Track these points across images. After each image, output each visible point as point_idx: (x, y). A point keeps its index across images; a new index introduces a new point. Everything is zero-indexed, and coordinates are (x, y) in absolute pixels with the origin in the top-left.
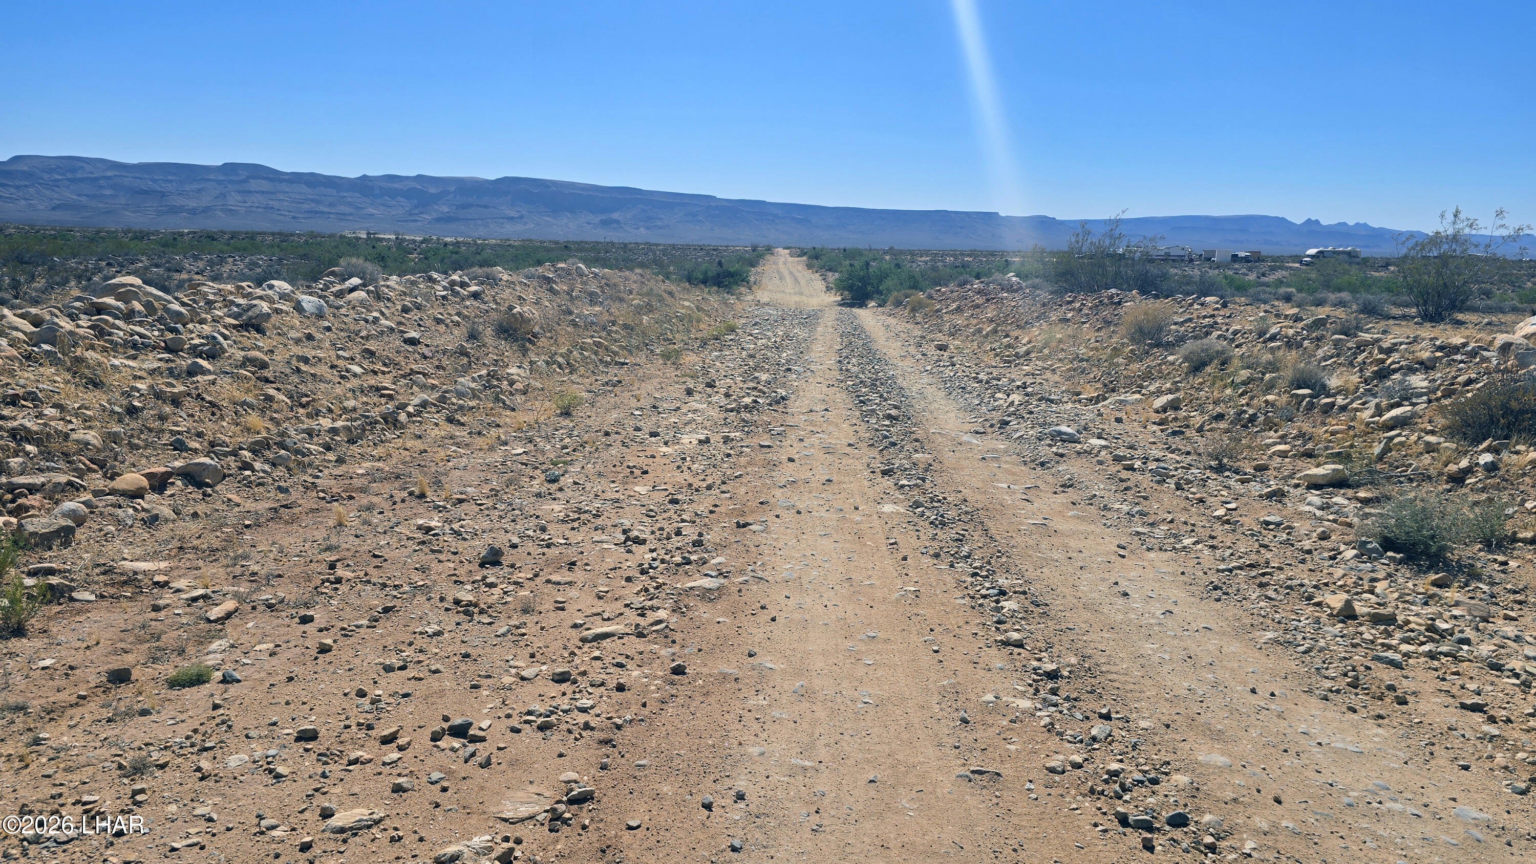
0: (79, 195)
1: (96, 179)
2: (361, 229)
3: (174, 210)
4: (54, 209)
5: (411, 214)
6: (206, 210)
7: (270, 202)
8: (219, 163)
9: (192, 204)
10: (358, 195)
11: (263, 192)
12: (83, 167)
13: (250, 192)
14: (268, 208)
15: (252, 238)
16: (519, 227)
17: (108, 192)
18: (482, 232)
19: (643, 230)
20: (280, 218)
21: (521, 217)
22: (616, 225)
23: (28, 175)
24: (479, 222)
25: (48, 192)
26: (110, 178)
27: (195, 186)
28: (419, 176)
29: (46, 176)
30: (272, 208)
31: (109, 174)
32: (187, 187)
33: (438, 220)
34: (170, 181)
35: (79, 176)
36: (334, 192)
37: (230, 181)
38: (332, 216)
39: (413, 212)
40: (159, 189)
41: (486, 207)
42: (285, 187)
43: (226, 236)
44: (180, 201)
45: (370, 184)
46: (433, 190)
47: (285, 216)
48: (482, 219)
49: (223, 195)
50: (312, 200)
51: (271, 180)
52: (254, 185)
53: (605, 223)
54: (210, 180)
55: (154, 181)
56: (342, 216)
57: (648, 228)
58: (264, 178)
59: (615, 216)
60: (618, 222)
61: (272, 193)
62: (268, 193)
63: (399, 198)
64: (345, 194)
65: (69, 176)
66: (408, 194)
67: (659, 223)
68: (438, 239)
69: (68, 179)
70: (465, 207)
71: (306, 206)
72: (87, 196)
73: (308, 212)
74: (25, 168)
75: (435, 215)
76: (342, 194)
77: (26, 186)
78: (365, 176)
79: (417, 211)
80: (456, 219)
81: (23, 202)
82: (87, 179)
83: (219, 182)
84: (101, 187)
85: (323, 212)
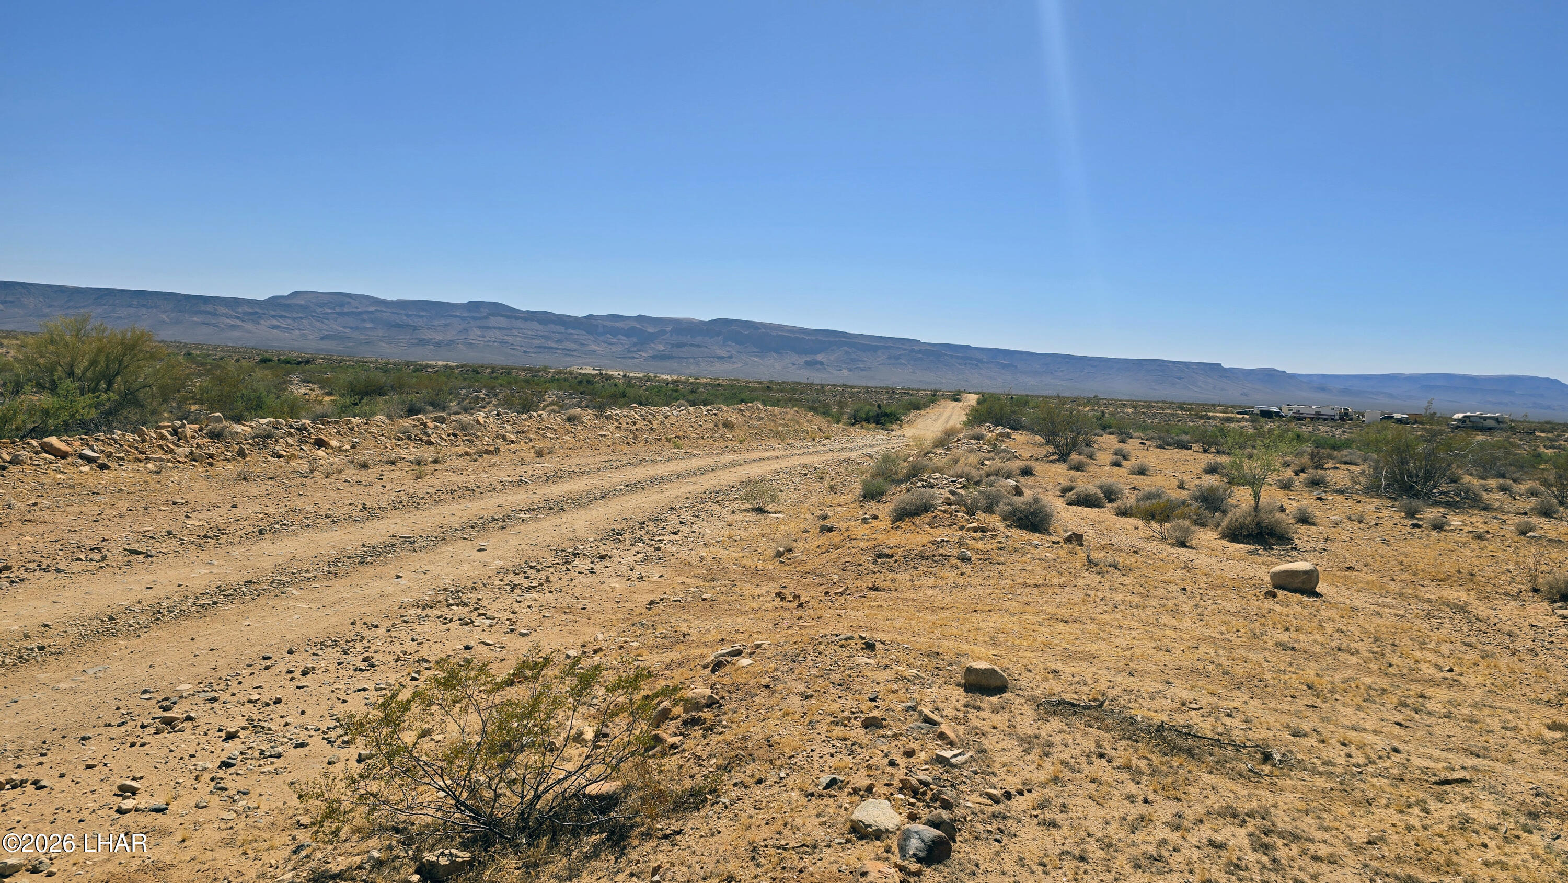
0: (344, 327)
1: (361, 313)
2: (586, 365)
3: (423, 343)
4: (322, 339)
5: (629, 351)
6: (450, 343)
7: (506, 337)
8: (465, 301)
9: (439, 337)
10: (584, 333)
11: (500, 328)
12: (349, 303)
13: (490, 328)
14: (503, 343)
15: (509, 373)
16: (727, 366)
17: (368, 325)
18: (693, 369)
19: (845, 372)
20: (512, 352)
21: (731, 357)
22: (819, 367)
23: (303, 308)
24: (692, 360)
25: (318, 324)
26: (372, 312)
27: (442, 322)
28: (640, 316)
29: (319, 310)
30: (507, 343)
31: (371, 309)
32: (436, 323)
33: (654, 357)
34: (422, 317)
35: (346, 310)
36: (562, 329)
37: (474, 318)
38: (558, 351)
39: (632, 349)
40: (411, 323)
41: (698, 346)
42: (520, 324)
44: (427, 335)
45: (595, 323)
46: (651, 330)
47: (517, 350)
48: (694, 358)
49: (466, 330)
50: (542, 337)
51: (508, 317)
52: (493, 321)
53: (809, 364)
54: (457, 316)
55: (408, 316)
57: (850, 370)
58: (502, 316)
59: (819, 357)
60: (821, 363)
61: (508, 329)
62: (504, 329)
63: (620, 336)
64: (572, 332)
65: (337, 310)
66: (629, 333)
67: (862, 365)
68: (655, 377)
69: (338, 313)
70: (680, 345)
71: (537, 342)
72: (351, 328)
73: (540, 347)
74: (303, 302)
75: (651, 353)
76: (570, 331)
77: (301, 318)
78: (591, 315)
79: (635, 349)
80: (670, 357)
81: (297, 332)
82: (352, 313)
83: (463, 318)
84: (364, 320)
85: (552, 348)
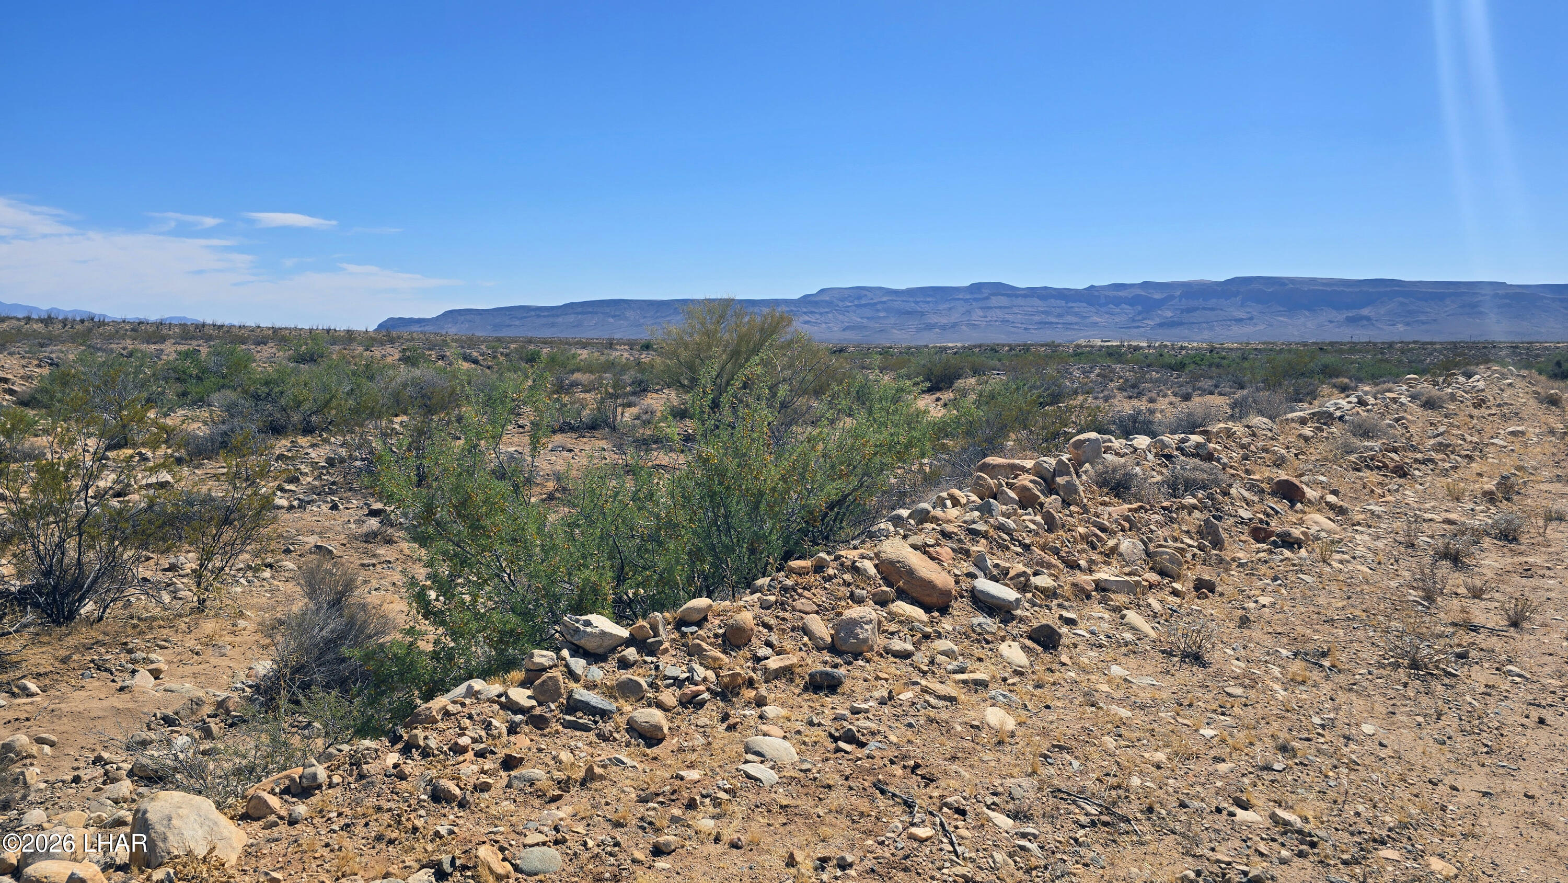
0: (862, 318)
1: (876, 304)
3: (930, 327)
4: (844, 330)
5: (1134, 321)
6: (954, 325)
7: (1007, 316)
8: (967, 284)
9: (943, 321)
10: (1085, 305)
11: (1000, 307)
12: (865, 295)
13: (991, 308)
14: (1004, 321)
16: (1248, 329)
17: (882, 314)
18: (1206, 335)
19: (1400, 327)
20: (1013, 330)
21: (1251, 319)
22: (1365, 323)
23: (829, 304)
24: (1204, 325)
25: (841, 317)
26: (884, 302)
27: (947, 305)
28: (1144, 283)
29: (841, 304)
30: (1008, 321)
31: (884, 299)
32: (941, 307)
33: (1161, 325)
34: (928, 302)
35: (863, 302)
36: (1063, 303)
37: (975, 299)
38: (1059, 326)
39: (1137, 318)
40: (919, 309)
41: (1212, 309)
42: (1020, 301)
43: (983, 349)
44: (934, 319)
45: (1096, 293)
46: (1157, 296)
47: (1018, 327)
48: (1208, 323)
49: (969, 312)
50: (1043, 312)
51: (1008, 296)
52: (995, 301)
53: (1351, 320)
54: (959, 299)
55: (917, 303)
56: (1068, 326)
57: (1408, 324)
58: (1003, 295)
59: (1365, 312)
60: (1368, 319)
61: (1008, 307)
62: (1005, 307)
63: (1123, 306)
64: (1073, 305)
65: (856, 302)
66: (1133, 301)
67: (1423, 318)
69: (856, 306)
70: (1189, 310)
71: (1037, 318)
72: (868, 318)
73: (1040, 323)
74: (828, 299)
75: (1158, 321)
76: (1070, 304)
77: (827, 312)
78: (1092, 286)
79: (1140, 318)
80: (1180, 324)
81: (824, 325)
82: (868, 304)
83: (966, 300)
84: (878, 310)
85: (1051, 323)
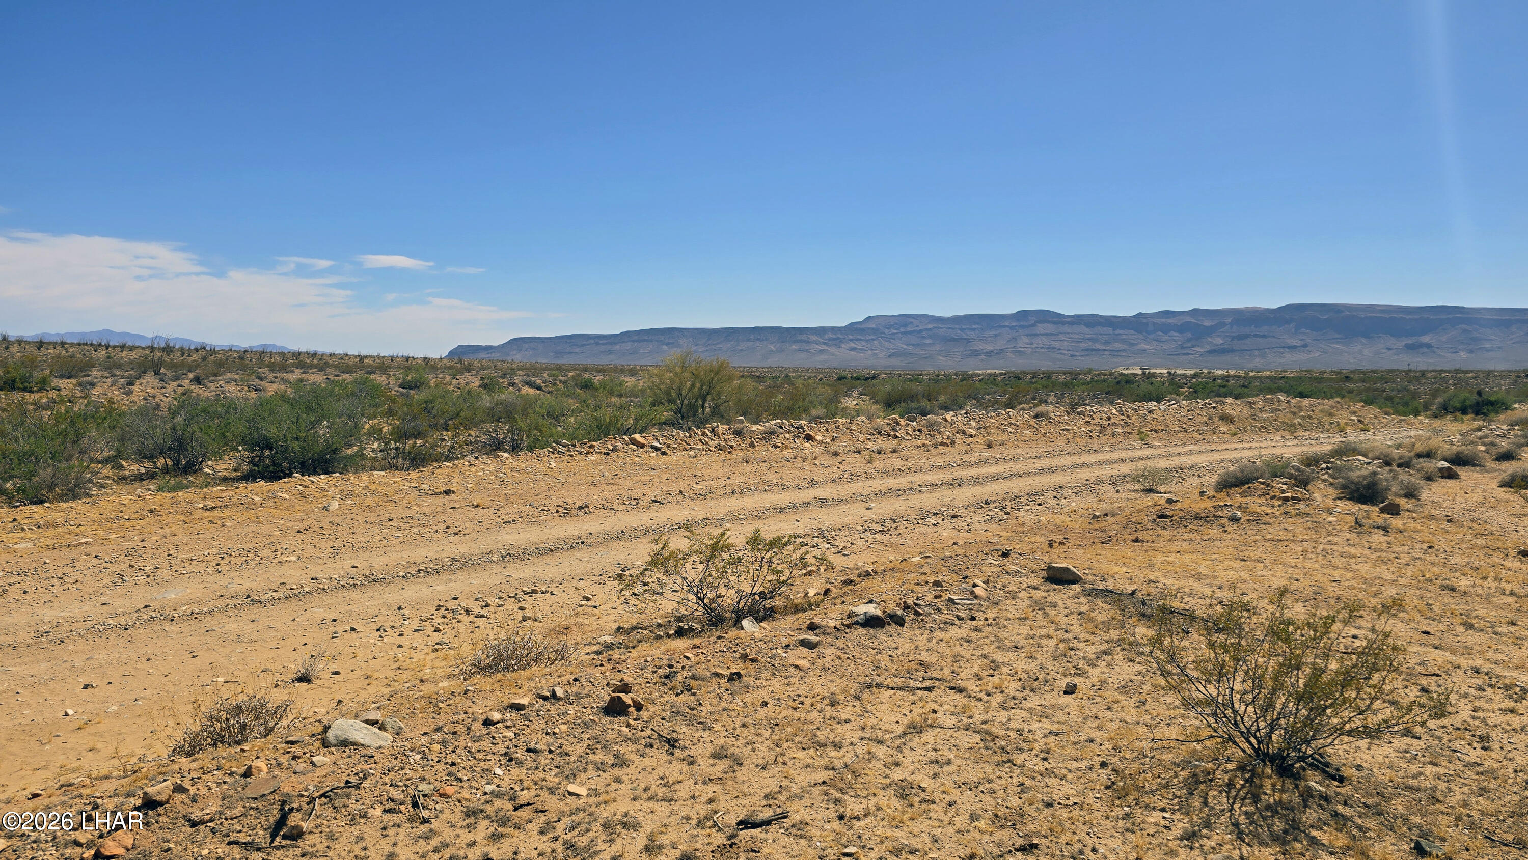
0: (907, 345)
1: (921, 331)
2: (1134, 364)
3: (976, 354)
4: (889, 356)
5: (1183, 348)
6: (1000, 352)
7: (1053, 343)
8: (1013, 311)
9: (989, 347)
10: (1132, 332)
11: (1047, 334)
12: (911, 323)
13: (1037, 335)
14: (1050, 348)
15: (1049, 377)
16: (1301, 356)
17: (928, 341)
18: (1258, 362)
19: (1463, 355)
20: (1059, 356)
21: (1305, 346)
22: (1425, 350)
23: (875, 331)
24: (1256, 353)
25: (887, 344)
26: (930, 330)
27: (993, 332)
28: (1194, 310)
29: (886, 331)
30: (1054, 348)
31: (930, 326)
32: (987, 334)
33: (1211, 352)
34: (974, 329)
35: (909, 329)
36: (1110, 330)
37: (1023, 327)
38: (1106, 353)
39: (1185, 345)
40: (965, 336)
41: (1264, 336)
42: (1066, 328)
43: (1029, 376)
44: (979, 346)
45: (1145, 321)
46: (1207, 323)
47: (1065, 354)
48: (1259, 350)
49: (1014, 339)
50: (1089, 339)
51: (1054, 323)
52: (1041, 328)
53: (1412, 348)
54: (1005, 326)
55: (962, 330)
56: (1115, 353)
57: (1471, 352)
58: (1049, 322)
59: (1426, 339)
60: (1429, 346)
61: (1054, 335)
62: (1051, 335)
63: (1172, 333)
64: (1121, 332)
65: (902, 330)
66: (1182, 329)
67: (1488, 345)
68: (1209, 373)
69: (901, 333)
70: (1241, 337)
71: (1083, 345)
72: (913, 345)
73: (1087, 350)
74: (874, 326)
75: (1208, 348)
76: (1118, 331)
77: (873, 340)
78: (1141, 314)
79: (1189, 345)
80: (1232, 351)
81: (870, 352)
82: (914, 331)
83: (1012, 328)
84: (924, 337)
85: (1099, 350)
